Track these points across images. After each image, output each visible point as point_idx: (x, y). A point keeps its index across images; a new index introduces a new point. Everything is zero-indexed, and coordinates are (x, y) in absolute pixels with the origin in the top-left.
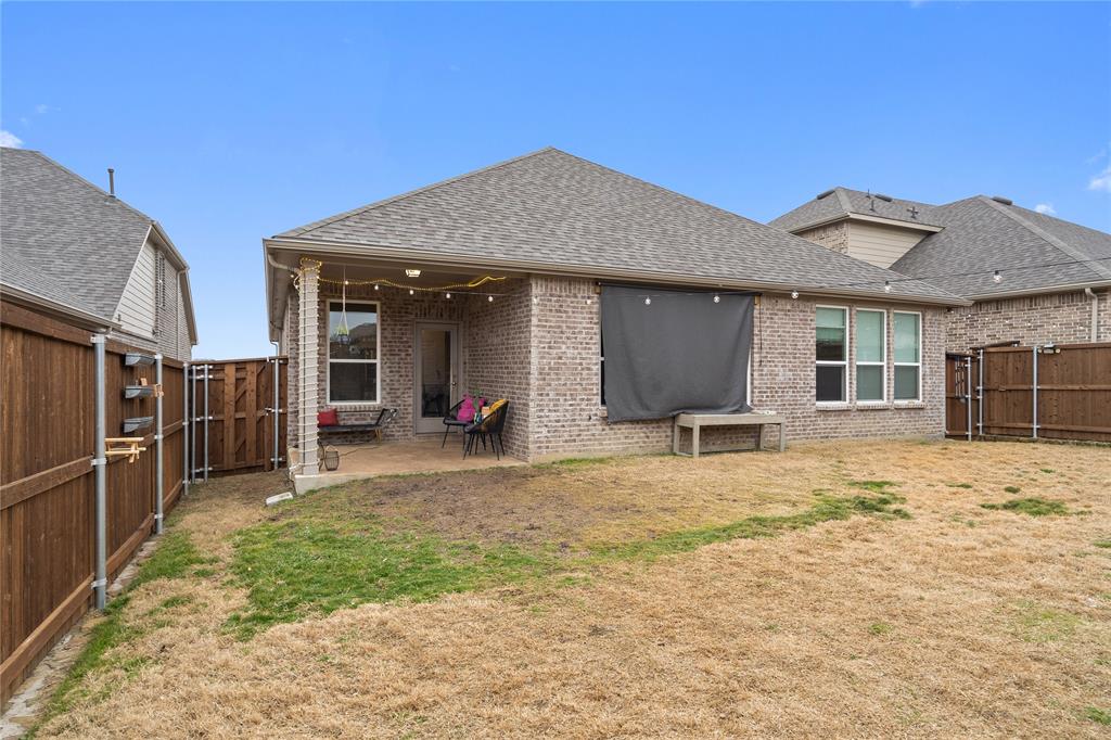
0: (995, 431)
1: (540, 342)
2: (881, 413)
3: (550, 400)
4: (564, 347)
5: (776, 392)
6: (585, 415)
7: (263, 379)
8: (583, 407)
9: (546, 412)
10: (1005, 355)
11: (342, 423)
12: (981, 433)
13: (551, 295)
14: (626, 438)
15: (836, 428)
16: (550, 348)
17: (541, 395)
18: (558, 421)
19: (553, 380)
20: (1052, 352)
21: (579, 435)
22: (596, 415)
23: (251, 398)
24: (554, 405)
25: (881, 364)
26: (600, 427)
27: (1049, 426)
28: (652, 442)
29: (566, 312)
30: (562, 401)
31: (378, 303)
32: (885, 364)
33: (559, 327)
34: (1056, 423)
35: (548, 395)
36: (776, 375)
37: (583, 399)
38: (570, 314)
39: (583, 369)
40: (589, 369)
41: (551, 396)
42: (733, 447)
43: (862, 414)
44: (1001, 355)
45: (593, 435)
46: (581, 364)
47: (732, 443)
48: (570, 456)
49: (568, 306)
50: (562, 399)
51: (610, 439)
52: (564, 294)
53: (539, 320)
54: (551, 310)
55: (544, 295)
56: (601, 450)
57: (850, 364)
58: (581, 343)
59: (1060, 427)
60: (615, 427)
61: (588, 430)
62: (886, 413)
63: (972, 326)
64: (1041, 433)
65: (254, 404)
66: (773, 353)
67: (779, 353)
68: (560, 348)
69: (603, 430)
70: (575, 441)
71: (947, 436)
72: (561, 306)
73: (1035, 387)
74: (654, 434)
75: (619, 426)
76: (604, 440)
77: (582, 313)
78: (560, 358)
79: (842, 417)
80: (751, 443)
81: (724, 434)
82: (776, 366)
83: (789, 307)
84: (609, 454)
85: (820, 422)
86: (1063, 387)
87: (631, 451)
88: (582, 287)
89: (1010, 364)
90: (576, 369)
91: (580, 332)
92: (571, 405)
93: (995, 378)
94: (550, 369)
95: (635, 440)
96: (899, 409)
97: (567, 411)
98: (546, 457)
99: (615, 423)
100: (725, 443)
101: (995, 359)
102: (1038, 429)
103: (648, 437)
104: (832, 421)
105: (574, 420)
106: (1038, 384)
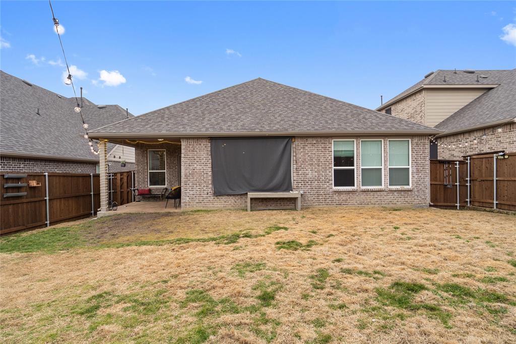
0: (477, 204)
1: (185, 164)
2: (378, 193)
3: (190, 186)
4: (195, 165)
5: (307, 182)
6: (205, 192)
7: (129, 178)
8: (205, 189)
9: (188, 191)
10: (481, 159)
11: (153, 193)
12: (469, 205)
13: (190, 145)
14: (225, 202)
15: (347, 200)
16: (189, 166)
17: (186, 184)
18: (194, 195)
19: (191, 178)
20: (502, 157)
21: (203, 201)
22: (210, 192)
23: (125, 184)
24: (192, 188)
25: (380, 167)
26: (213, 198)
27: (502, 202)
28: (238, 204)
29: (196, 151)
30: (195, 187)
31: (165, 150)
32: (383, 167)
33: (193, 157)
34: (507, 200)
35: (189, 184)
36: (307, 174)
37: (204, 186)
38: (198, 152)
39: (204, 174)
40: (207, 174)
41: (190, 185)
42: (281, 208)
43: (365, 193)
44: (479, 159)
45: (209, 200)
46: (203, 172)
47: (281, 205)
48: (199, 209)
49: (197, 149)
50: (195, 186)
51: (217, 202)
52: (195, 144)
53: (185, 155)
54: (189, 151)
55: (187, 145)
56: (213, 207)
57: (358, 168)
58: (203, 163)
59: (509, 203)
60: (219, 197)
61: (207, 199)
62: (382, 193)
63: (481, 143)
64: (499, 206)
65: (126, 186)
66: (305, 164)
67: (309, 164)
68: (194, 166)
69: (214, 199)
70: (201, 203)
71: (430, 206)
72: (194, 149)
73: (495, 179)
74: (239, 201)
75: (222, 197)
76: (215, 203)
77: (203, 151)
78: (194, 170)
79: (351, 195)
80: (292, 206)
81: (277, 201)
82: (307, 170)
83: (314, 142)
84: (217, 208)
85: (336, 197)
86: (509, 179)
87: (227, 208)
88: (203, 141)
89: (484, 165)
90: (201, 174)
91: (203, 159)
92: (199, 188)
93: (476, 173)
94: (189, 174)
95: (230, 203)
96: (391, 191)
97: (197, 191)
98: (188, 208)
99: (220, 196)
100: (277, 206)
101: (476, 162)
102: (497, 204)
103: (236, 202)
104: (343, 197)
105: (200, 194)
106: (497, 177)
